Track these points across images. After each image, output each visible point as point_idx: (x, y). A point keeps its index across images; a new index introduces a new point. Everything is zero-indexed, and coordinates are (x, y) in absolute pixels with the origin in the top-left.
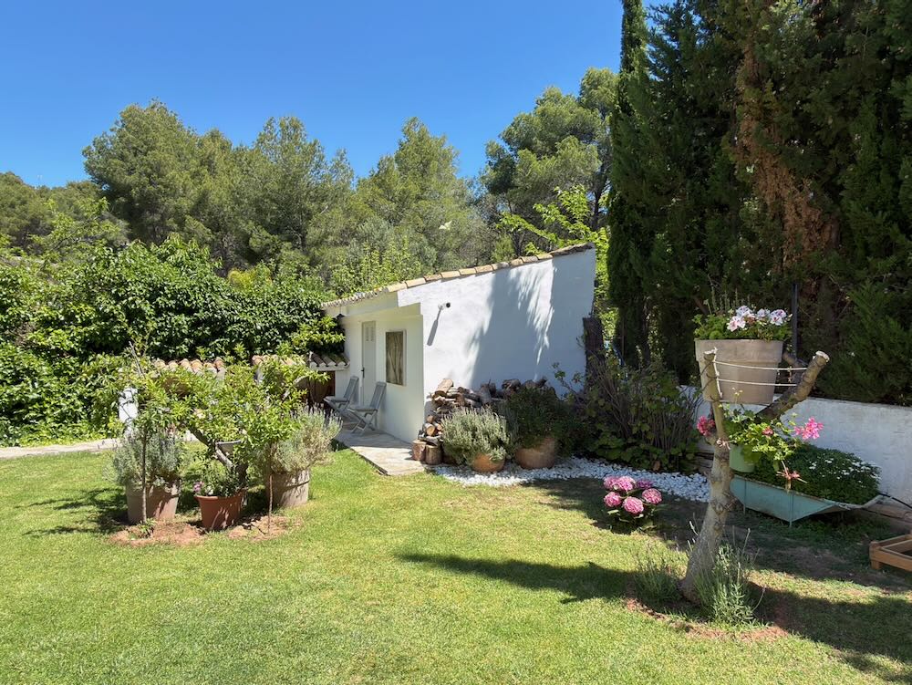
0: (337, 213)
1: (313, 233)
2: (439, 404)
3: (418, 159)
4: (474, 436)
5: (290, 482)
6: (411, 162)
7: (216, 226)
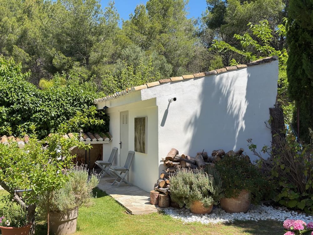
0: (109, 42)
1: (93, 56)
2: (168, 166)
3: (161, 6)
4: (191, 188)
5: (64, 218)
6: (156, 9)
7: (32, 51)
